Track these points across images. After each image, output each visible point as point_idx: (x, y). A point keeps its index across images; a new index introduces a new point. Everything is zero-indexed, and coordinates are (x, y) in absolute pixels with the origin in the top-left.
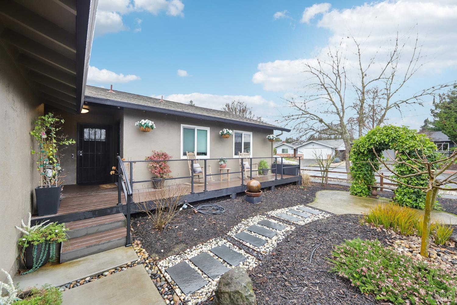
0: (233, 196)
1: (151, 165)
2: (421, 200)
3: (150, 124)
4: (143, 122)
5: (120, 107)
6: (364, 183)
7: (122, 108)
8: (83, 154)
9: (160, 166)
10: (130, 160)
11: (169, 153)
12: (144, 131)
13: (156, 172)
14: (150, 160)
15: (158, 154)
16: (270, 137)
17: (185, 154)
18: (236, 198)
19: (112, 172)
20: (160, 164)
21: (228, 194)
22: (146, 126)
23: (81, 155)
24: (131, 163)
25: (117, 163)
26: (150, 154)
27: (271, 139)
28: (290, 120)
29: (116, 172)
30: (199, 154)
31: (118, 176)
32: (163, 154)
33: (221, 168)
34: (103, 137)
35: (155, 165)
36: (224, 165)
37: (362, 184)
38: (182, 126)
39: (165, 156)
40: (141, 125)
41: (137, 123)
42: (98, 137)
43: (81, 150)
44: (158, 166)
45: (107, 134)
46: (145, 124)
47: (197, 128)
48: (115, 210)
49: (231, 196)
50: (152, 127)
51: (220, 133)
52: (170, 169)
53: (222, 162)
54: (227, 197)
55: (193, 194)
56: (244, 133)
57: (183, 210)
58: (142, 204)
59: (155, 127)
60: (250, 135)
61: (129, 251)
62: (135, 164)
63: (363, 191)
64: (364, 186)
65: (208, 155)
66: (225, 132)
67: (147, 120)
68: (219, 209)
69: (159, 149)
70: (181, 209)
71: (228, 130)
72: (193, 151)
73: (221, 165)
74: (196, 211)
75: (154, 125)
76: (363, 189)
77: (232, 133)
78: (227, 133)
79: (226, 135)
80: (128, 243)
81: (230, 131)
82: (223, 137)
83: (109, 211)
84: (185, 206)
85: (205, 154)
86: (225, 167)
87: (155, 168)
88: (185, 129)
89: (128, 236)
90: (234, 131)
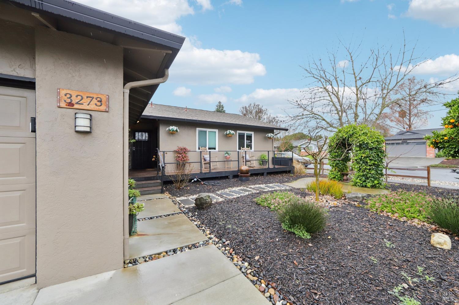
0: (231, 177)
1: (176, 155)
2: (368, 181)
3: (175, 129)
4: (171, 128)
5: (158, 120)
6: (337, 170)
7: (159, 120)
8: (135, 149)
9: (182, 156)
10: (163, 151)
11: (188, 148)
12: (172, 133)
13: (179, 160)
14: (175, 152)
15: (181, 149)
16: (268, 135)
17: (199, 149)
18: (232, 179)
19: (153, 159)
20: (182, 155)
21: (227, 175)
22: (173, 131)
23: (134, 149)
24: (164, 152)
25: (156, 154)
26: (176, 148)
27: (269, 137)
28: (296, 120)
29: (155, 159)
30: (209, 149)
31: (156, 162)
32: (184, 149)
33: (226, 159)
34: (147, 138)
35: (179, 156)
36: (228, 156)
37: (336, 171)
38: (198, 129)
39: (185, 150)
40: (169, 130)
41: (167, 129)
42: (144, 138)
43: (134, 146)
44: (180, 156)
45: (149, 136)
46: (172, 129)
47: (208, 130)
48: (155, 178)
49: (229, 177)
50: (176, 131)
51: (225, 134)
52: (189, 158)
53: (227, 155)
54: (226, 177)
55: (201, 173)
56: (246, 133)
57: (194, 181)
58: (170, 176)
59: (179, 131)
60: (252, 134)
61: (163, 195)
62: (166, 153)
63: (336, 177)
64: (338, 173)
65: (217, 149)
66: (228, 132)
67: (174, 127)
68: (218, 183)
69: (182, 145)
70: (193, 181)
71: (230, 131)
72: (205, 147)
73: (226, 156)
74: (202, 183)
75: (178, 129)
76: (336, 175)
77: (234, 133)
78: (230, 133)
79: (230, 135)
80: (162, 192)
81: (232, 132)
82: (228, 137)
83: (152, 178)
84: (195, 180)
85: (215, 149)
86: (229, 158)
87: (179, 157)
88: (200, 132)
89: (162, 189)
90: (238, 132)
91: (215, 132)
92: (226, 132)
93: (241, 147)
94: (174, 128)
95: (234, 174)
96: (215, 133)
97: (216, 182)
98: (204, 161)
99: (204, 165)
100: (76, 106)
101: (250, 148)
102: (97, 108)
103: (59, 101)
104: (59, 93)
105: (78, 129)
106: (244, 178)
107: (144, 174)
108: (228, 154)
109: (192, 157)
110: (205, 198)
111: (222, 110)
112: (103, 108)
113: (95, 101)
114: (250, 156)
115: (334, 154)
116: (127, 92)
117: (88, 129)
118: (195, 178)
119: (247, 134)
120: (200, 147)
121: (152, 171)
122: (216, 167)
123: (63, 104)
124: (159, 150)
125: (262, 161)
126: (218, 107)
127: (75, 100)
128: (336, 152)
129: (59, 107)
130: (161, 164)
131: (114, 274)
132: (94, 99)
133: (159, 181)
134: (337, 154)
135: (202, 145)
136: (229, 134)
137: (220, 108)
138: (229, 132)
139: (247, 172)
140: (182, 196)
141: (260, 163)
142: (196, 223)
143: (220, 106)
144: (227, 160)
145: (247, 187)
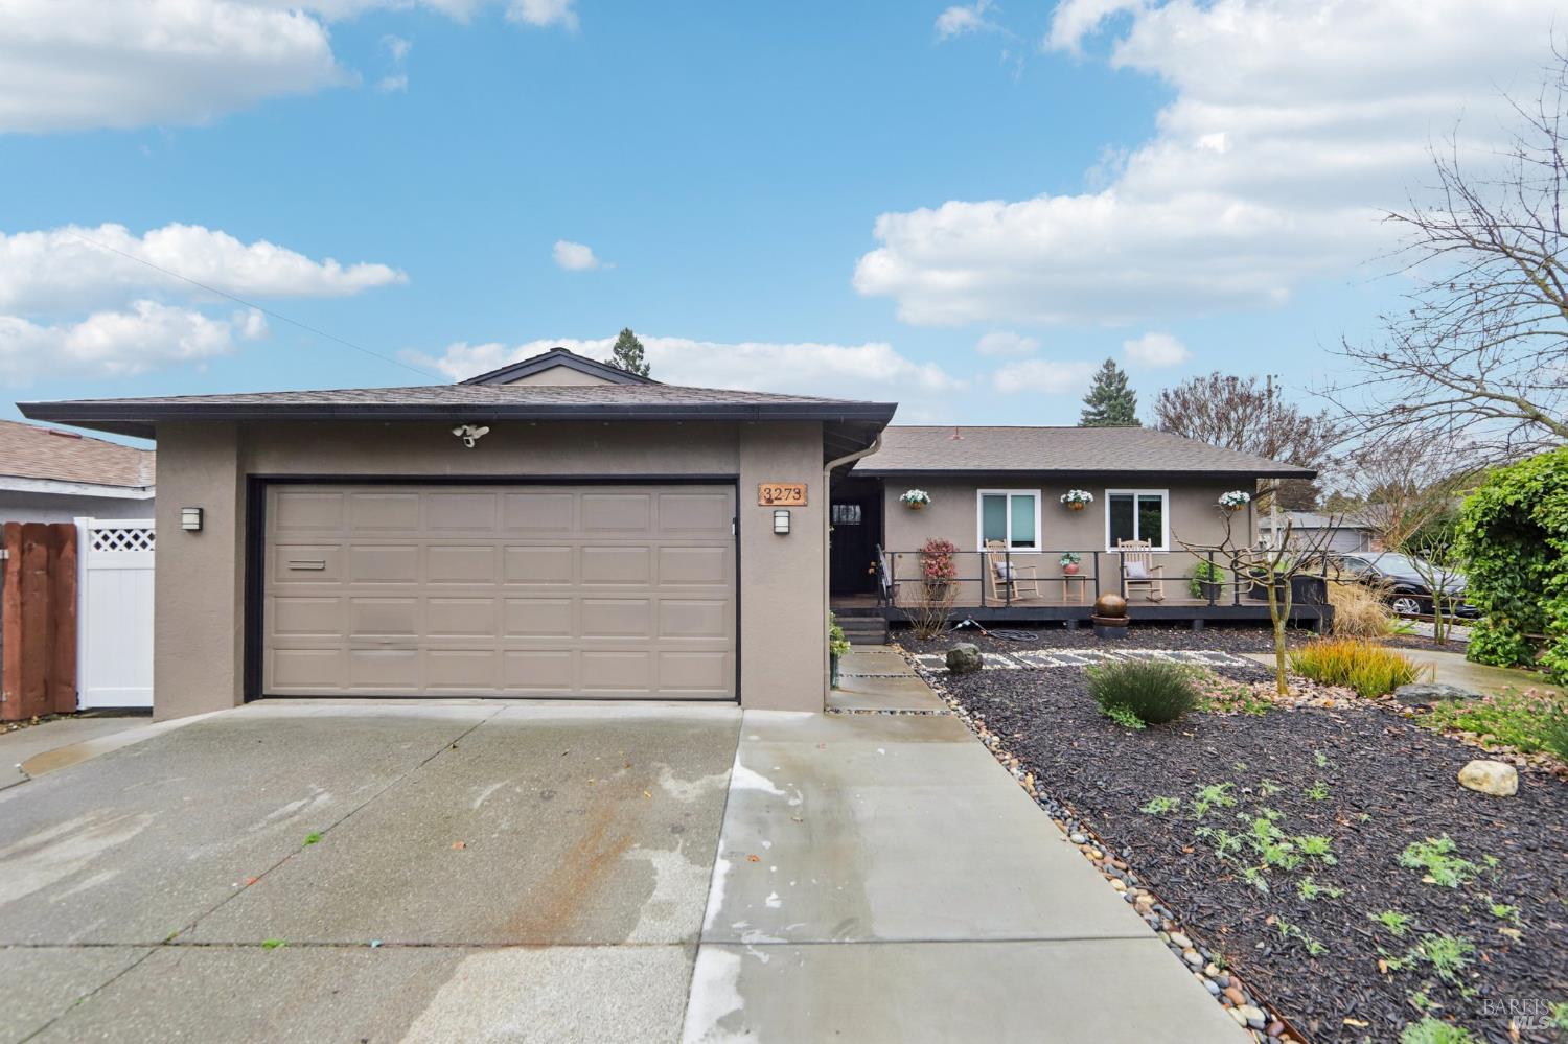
0: (1070, 624)
1: (925, 562)
3: (920, 498)
4: (910, 494)
6: (1506, 626)
7: (882, 478)
9: (939, 563)
10: (893, 551)
11: (955, 542)
12: (913, 508)
13: (931, 574)
14: (922, 553)
15: (936, 546)
17: (984, 545)
19: (871, 570)
20: (938, 560)
21: (1057, 618)
22: (915, 501)
24: (893, 554)
25: (876, 557)
26: (923, 545)
29: (875, 571)
30: (1015, 544)
31: (877, 577)
32: (944, 545)
33: (1067, 572)
34: (858, 518)
35: (930, 563)
36: (1072, 566)
37: (1500, 629)
38: (981, 492)
39: (946, 547)
40: (907, 500)
41: (902, 498)
42: (851, 518)
44: (934, 562)
45: (863, 513)
46: (913, 496)
47: (1010, 493)
48: (874, 612)
49: (1064, 624)
50: (924, 500)
51: (1062, 501)
53: (1067, 562)
54: (1055, 625)
55: (983, 607)
56: (1138, 494)
57: (964, 627)
58: (905, 609)
59: (929, 500)
60: (1160, 497)
61: (888, 648)
62: (900, 557)
63: (1500, 649)
64: (1509, 635)
65: (1038, 547)
66: (1071, 497)
67: (917, 491)
68: (1028, 637)
69: (937, 538)
70: (960, 625)
71: (1078, 491)
72: (1003, 538)
73: (1065, 566)
74: (985, 633)
75: (927, 497)
76: (1499, 644)
77: (1091, 497)
78: (1077, 499)
79: (1076, 505)
80: (887, 642)
81: (1085, 495)
82: (1073, 510)
83: (868, 612)
84: (967, 623)
85: (1032, 544)
86: (1076, 570)
87: (931, 566)
88: (985, 497)
89: (887, 636)
90: (1108, 492)
91: (1033, 497)
92: (1064, 496)
93: (1119, 540)
94: (917, 494)
95: (1080, 618)
96: (1030, 500)
97: (1023, 633)
98: (996, 579)
99: (998, 589)
100: (775, 502)
101: (1149, 540)
102: (796, 502)
103: (759, 498)
104: (759, 489)
105: (777, 530)
106: (1107, 628)
107: (854, 602)
108: (1071, 559)
109: (964, 566)
110: (964, 653)
111: (1119, 390)
112: (801, 501)
113: (793, 493)
114: (1151, 567)
115: (1490, 564)
116: (828, 474)
117: (786, 530)
118: (967, 618)
119: (1140, 497)
120: (987, 540)
121: (869, 598)
122: (1028, 595)
123: (763, 502)
124: (883, 548)
125: (1201, 584)
126: (1101, 381)
127: (774, 495)
128: (1496, 556)
129: (760, 505)
130: (886, 582)
131: (812, 717)
132: (793, 492)
133: (882, 619)
134: (1499, 564)
135: (995, 533)
136: (1074, 501)
137: (1111, 384)
138: (1076, 494)
139: (1119, 611)
140: (929, 652)
141: (1193, 590)
142: (939, 691)
143: (1109, 377)
144: (1069, 578)
145: (1107, 652)
